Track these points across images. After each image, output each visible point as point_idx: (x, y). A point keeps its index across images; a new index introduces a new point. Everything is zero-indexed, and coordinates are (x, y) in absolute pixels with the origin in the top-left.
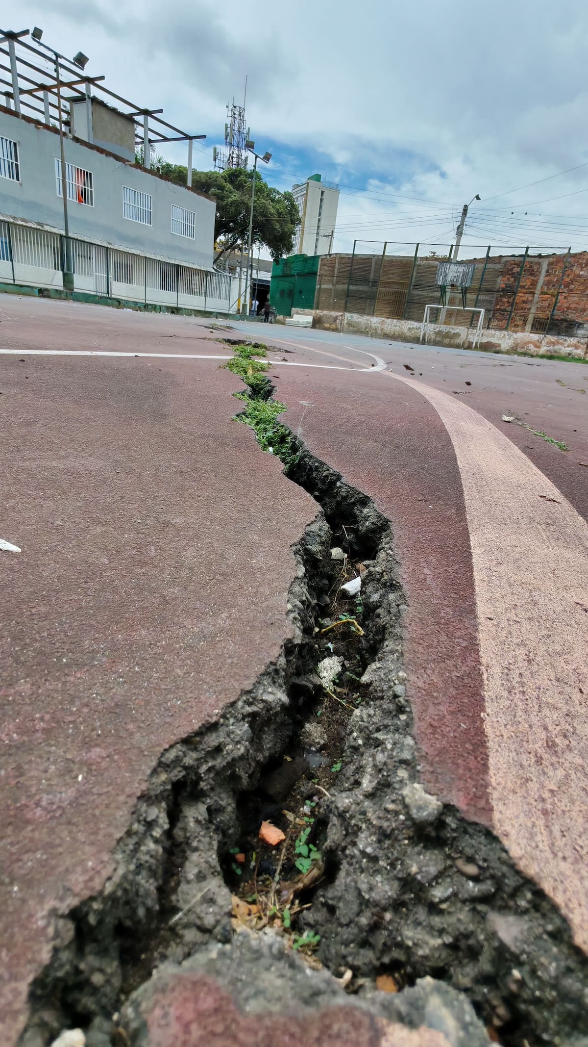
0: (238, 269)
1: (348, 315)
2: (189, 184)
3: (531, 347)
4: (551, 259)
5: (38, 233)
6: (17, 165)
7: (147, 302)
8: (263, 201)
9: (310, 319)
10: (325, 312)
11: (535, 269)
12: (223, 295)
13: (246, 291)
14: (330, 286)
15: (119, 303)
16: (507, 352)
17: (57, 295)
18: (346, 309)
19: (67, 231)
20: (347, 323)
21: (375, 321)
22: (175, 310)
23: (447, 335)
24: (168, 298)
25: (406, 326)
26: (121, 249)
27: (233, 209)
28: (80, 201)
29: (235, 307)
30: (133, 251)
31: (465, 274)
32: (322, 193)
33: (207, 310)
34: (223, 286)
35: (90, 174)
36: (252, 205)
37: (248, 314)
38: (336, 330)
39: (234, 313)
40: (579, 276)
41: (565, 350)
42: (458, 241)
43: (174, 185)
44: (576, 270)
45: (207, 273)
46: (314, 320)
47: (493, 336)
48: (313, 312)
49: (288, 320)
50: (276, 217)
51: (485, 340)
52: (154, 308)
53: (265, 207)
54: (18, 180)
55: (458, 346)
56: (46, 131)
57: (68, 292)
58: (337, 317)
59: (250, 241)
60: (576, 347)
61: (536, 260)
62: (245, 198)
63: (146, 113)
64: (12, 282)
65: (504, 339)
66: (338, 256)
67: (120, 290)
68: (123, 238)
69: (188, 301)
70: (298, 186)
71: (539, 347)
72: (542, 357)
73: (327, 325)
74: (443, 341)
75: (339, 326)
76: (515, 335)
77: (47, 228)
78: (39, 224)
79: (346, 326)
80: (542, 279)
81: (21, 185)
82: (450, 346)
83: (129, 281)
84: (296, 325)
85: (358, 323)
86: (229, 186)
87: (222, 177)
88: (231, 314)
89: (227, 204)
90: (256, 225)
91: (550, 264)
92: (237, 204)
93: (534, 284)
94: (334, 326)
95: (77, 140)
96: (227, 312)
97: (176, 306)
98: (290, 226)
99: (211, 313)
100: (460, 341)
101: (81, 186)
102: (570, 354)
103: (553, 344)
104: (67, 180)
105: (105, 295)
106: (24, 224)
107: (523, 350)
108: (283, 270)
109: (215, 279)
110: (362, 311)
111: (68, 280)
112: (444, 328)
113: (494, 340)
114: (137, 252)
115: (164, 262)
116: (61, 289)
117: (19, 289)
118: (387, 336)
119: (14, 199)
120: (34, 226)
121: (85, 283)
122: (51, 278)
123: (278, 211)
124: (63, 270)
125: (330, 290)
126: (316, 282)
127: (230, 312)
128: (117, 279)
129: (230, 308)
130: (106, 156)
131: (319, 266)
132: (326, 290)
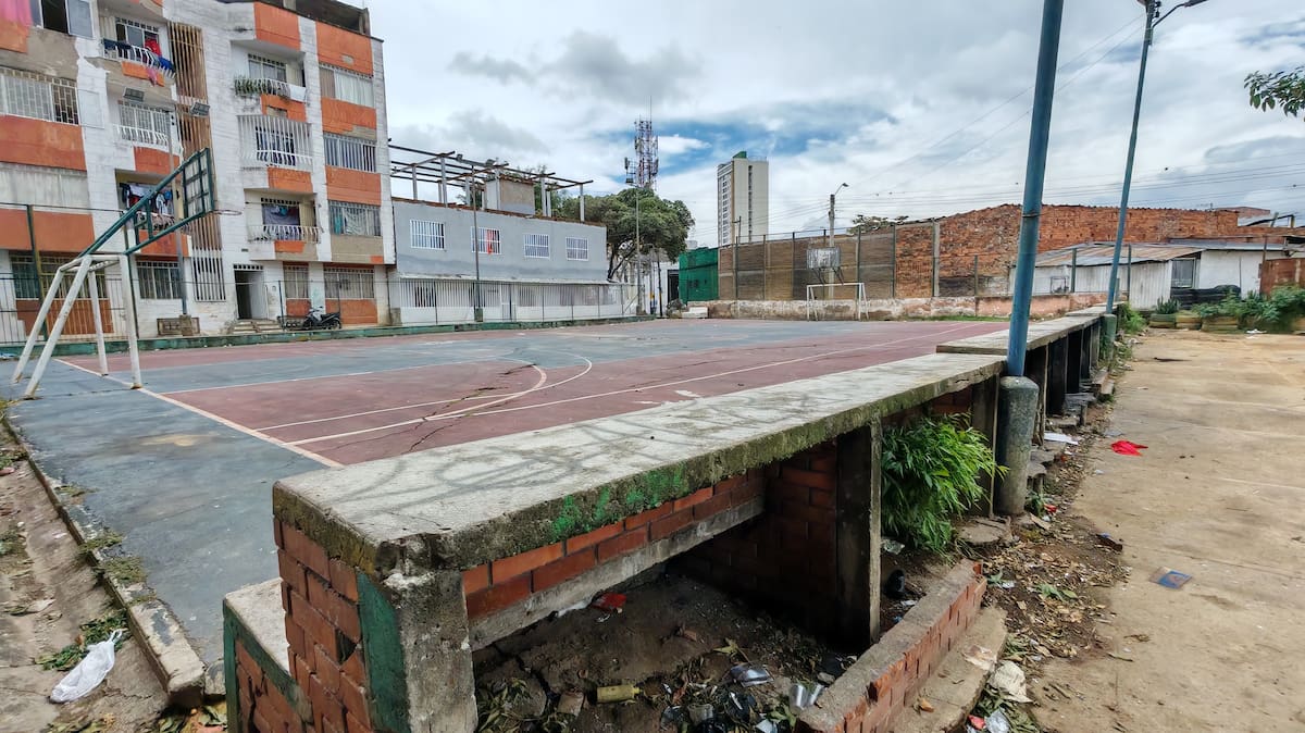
1: (740, 302)
2: (582, 219)
3: (921, 310)
4: (942, 222)
5: (457, 283)
6: (442, 239)
7: (545, 320)
9: (705, 310)
10: (718, 302)
11: (928, 231)
14: (731, 274)
15: (520, 326)
16: (899, 319)
17: (470, 327)
18: (737, 297)
19: (478, 277)
20: (740, 309)
21: (766, 304)
22: (570, 323)
23: (837, 309)
24: (563, 313)
25: (796, 306)
26: (523, 280)
28: (490, 252)
29: (631, 309)
31: (832, 256)
32: (750, 167)
33: (600, 317)
35: (498, 231)
38: (731, 317)
39: (629, 315)
40: (975, 233)
41: (955, 310)
42: (832, 225)
43: (568, 223)
44: (970, 228)
45: (601, 286)
46: (709, 311)
47: (882, 304)
48: (708, 303)
49: (684, 314)
51: (874, 310)
52: (551, 324)
54: (443, 248)
55: (850, 319)
56: (465, 211)
57: (480, 325)
58: (730, 305)
60: (966, 306)
61: (928, 224)
63: (542, 176)
64: (436, 324)
65: (894, 307)
67: (523, 314)
68: (526, 272)
69: (583, 311)
70: (724, 165)
71: (929, 310)
72: (934, 318)
73: (722, 314)
74: (837, 315)
75: (733, 314)
76: (903, 302)
77: (464, 277)
78: (458, 276)
79: (740, 313)
80: (938, 241)
81: (445, 251)
82: (842, 319)
83: (531, 304)
84: (691, 318)
85: (751, 308)
86: (624, 205)
88: (624, 318)
91: (942, 226)
93: (931, 246)
94: (728, 314)
95: (487, 210)
96: (621, 316)
97: (571, 319)
99: (604, 320)
100: (850, 313)
101: (490, 241)
102: (961, 313)
103: (942, 305)
104: (478, 239)
105: (508, 321)
106: (446, 278)
107: (914, 315)
108: (688, 263)
109: (609, 288)
110: (753, 298)
111: (478, 314)
112: (832, 303)
113: (883, 309)
114: (537, 281)
115: (561, 285)
116: (473, 322)
117: (441, 329)
118: (780, 317)
119: (440, 262)
120: (454, 278)
121: (492, 313)
122: (465, 314)
123: (667, 221)
124: (474, 307)
125: (731, 277)
126: (718, 271)
127: (624, 316)
128: (521, 304)
129: (624, 312)
130: (510, 216)
131: (719, 257)
132: (727, 277)
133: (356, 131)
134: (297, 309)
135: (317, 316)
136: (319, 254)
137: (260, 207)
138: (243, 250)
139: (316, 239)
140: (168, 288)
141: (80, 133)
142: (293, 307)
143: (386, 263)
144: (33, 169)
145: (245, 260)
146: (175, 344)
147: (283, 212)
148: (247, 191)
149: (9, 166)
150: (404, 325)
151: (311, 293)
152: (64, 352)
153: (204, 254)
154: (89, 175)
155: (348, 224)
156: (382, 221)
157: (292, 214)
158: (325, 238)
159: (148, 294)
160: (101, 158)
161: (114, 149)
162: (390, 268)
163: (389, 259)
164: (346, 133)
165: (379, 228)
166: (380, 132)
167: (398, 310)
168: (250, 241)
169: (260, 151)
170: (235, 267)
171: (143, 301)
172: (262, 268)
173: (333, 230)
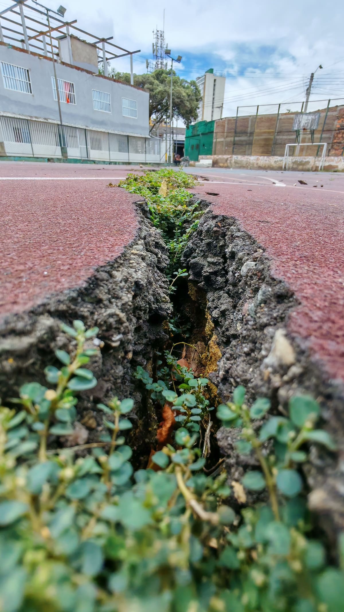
0: (165, 135)
1: (234, 157)
2: (132, 83)
5: (45, 124)
6: (30, 84)
7: (111, 160)
8: (178, 88)
9: (210, 162)
10: (220, 156)
12: (156, 152)
13: (170, 148)
14: (223, 139)
15: (95, 163)
16: (343, 171)
17: (59, 160)
18: (233, 153)
19: (61, 121)
20: (234, 162)
21: (252, 159)
22: (128, 164)
23: (301, 163)
24: (123, 157)
25: (273, 160)
26: (94, 129)
27: (159, 96)
28: (68, 102)
29: (164, 159)
30: (101, 130)
31: (313, 121)
32: (215, 80)
33: (147, 162)
34: (156, 146)
35: (73, 84)
36: (171, 92)
38: (227, 167)
39: (163, 162)
42: (308, 98)
43: (123, 85)
45: (146, 139)
46: (213, 162)
47: (333, 161)
48: (212, 157)
49: (197, 163)
50: (187, 98)
51: (327, 164)
52: (115, 164)
53: (180, 93)
54: (31, 93)
55: (308, 170)
56: (45, 60)
57: (65, 158)
58: (227, 158)
59: (171, 116)
62: (167, 88)
63: (103, 40)
64: (32, 156)
66: (227, 119)
67: (94, 154)
68: (95, 122)
69: (135, 157)
70: (199, 77)
73: (221, 165)
74: (298, 167)
75: (229, 165)
77: (50, 121)
78: (45, 119)
79: (234, 164)
81: (33, 96)
82: (302, 170)
83: (100, 149)
84: (202, 166)
85: (241, 161)
86: (156, 82)
87: (151, 76)
88: (161, 164)
89: (156, 94)
90: (175, 105)
92: (162, 93)
94: (226, 165)
95: (63, 63)
96: (159, 162)
97: (128, 161)
98: (196, 103)
99: (149, 164)
100: (309, 166)
101: (68, 92)
104: (59, 90)
105: (86, 158)
106: (37, 120)
108: (192, 133)
109: (151, 142)
110: (244, 154)
111: (64, 151)
112: (298, 159)
113: (333, 164)
114: (103, 130)
115: (120, 135)
116: (61, 157)
117: (37, 159)
118: (260, 168)
119: (30, 105)
120: (42, 121)
121: (74, 152)
122: (55, 151)
123: (187, 94)
124: (61, 146)
125: (222, 142)
126: (213, 137)
127: (161, 162)
128: (92, 148)
129: (160, 160)
130: (81, 71)
131: (215, 127)
132: (219, 142)
150: (8, 155)
167: (2, 144)
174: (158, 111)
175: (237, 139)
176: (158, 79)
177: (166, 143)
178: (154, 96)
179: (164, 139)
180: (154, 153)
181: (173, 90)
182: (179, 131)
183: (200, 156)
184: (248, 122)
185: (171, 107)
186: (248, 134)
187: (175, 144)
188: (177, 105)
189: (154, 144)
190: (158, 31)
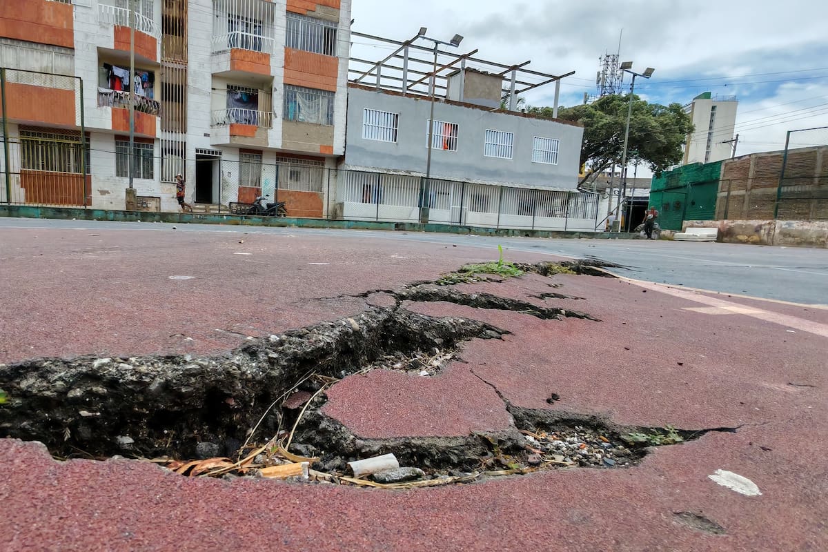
0: (608, 190)
1: (780, 223)
2: (555, 116)
5: (405, 179)
6: (396, 130)
7: (499, 227)
8: (642, 117)
9: (714, 231)
10: (739, 222)
12: (589, 213)
13: (618, 208)
14: (743, 192)
15: (470, 230)
17: (412, 227)
19: (428, 173)
20: (781, 233)
22: (529, 233)
24: (525, 222)
26: (479, 182)
27: (604, 132)
28: (445, 148)
29: (604, 225)
30: (490, 183)
32: (713, 108)
33: (567, 230)
34: (590, 206)
35: (457, 126)
36: (628, 123)
37: (619, 232)
38: (760, 243)
39: (602, 231)
43: (538, 120)
45: (570, 195)
46: (719, 231)
48: (718, 223)
49: (678, 235)
50: (660, 129)
52: (507, 232)
53: (645, 123)
54: (395, 141)
56: (424, 101)
57: (424, 225)
58: (760, 227)
59: (624, 160)
62: (620, 119)
63: (515, 68)
64: (375, 220)
66: (754, 156)
67: (474, 218)
68: (482, 172)
69: (543, 222)
75: (765, 238)
77: (413, 174)
78: (407, 172)
79: (779, 238)
81: (397, 144)
83: (485, 210)
84: (694, 240)
86: (599, 113)
87: (592, 107)
88: (598, 233)
89: (597, 128)
90: (633, 142)
92: (610, 128)
94: (755, 238)
95: (448, 102)
96: (594, 231)
97: (531, 229)
98: (678, 135)
99: (573, 233)
101: (448, 136)
104: (433, 133)
105: (457, 224)
106: (394, 173)
108: (667, 183)
109: (580, 200)
110: (805, 216)
111: (424, 214)
114: (495, 183)
115: (522, 190)
116: (417, 222)
117: (379, 225)
119: (391, 156)
120: (403, 174)
121: (439, 215)
122: (411, 213)
123: (661, 124)
124: (420, 206)
125: (743, 196)
126: (717, 190)
127: (597, 231)
128: (473, 209)
129: (596, 227)
130: (473, 108)
131: (722, 172)
132: (734, 197)
133: (319, 11)
134: (248, 197)
135: (264, 204)
136: (269, 141)
137: (226, 93)
138: (206, 135)
139: (269, 124)
140: (139, 168)
141: (72, 11)
142: (244, 194)
143: (335, 153)
144: (34, 46)
145: (206, 145)
146: (112, 216)
147: (245, 98)
148: (214, 76)
149: (15, 43)
150: (345, 218)
151: (263, 181)
152: (14, 213)
153: (170, 137)
154: (76, 52)
155: (302, 111)
156: (336, 109)
157: (251, 100)
158: (278, 122)
159: (122, 173)
160: (87, 36)
161: (98, 28)
162: (340, 160)
163: (338, 150)
164: (308, 13)
165: (332, 116)
166: (343, 13)
167: (342, 205)
168: (211, 126)
169: (231, 33)
170: (197, 151)
171: (117, 178)
172: (220, 154)
173: (286, 117)
174: (598, 154)
175: (784, 189)
176: (602, 109)
177: (610, 201)
178: (594, 133)
179: (606, 196)
180: (584, 217)
181: (632, 120)
182: (637, 183)
183: (686, 223)
184: (815, 159)
185: (625, 146)
186: (816, 180)
187: (629, 203)
188: (638, 141)
189: (585, 204)
190: (608, 56)
